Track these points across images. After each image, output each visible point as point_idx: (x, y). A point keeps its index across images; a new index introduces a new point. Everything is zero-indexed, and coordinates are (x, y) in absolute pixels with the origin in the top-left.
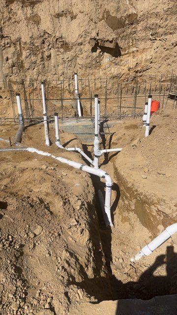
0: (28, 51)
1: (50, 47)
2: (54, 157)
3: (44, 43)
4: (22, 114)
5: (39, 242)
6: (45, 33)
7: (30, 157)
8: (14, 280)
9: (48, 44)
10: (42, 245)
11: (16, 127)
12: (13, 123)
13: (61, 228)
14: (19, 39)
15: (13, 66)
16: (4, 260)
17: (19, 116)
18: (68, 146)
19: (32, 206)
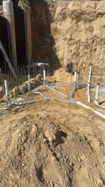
0: (84, 46)
1: (96, 44)
2: (93, 110)
3: (93, 42)
4: (76, 82)
5: (83, 165)
6: (95, 36)
7: (78, 107)
8: (67, 186)
9: (96, 42)
10: (85, 168)
11: (71, 88)
12: (70, 86)
13: (98, 161)
14: (80, 41)
15: (74, 55)
16: (63, 170)
17: (74, 82)
18: (102, 104)
19: (81, 140)
